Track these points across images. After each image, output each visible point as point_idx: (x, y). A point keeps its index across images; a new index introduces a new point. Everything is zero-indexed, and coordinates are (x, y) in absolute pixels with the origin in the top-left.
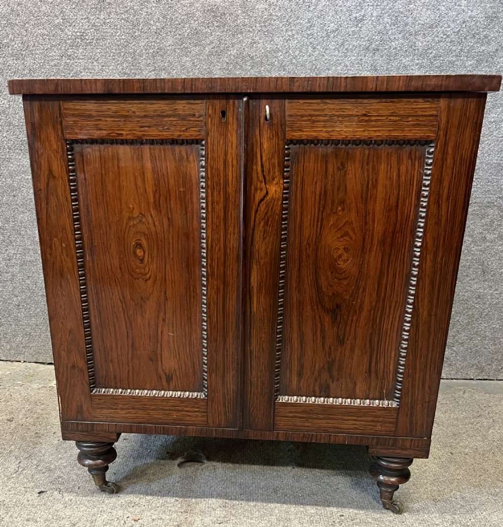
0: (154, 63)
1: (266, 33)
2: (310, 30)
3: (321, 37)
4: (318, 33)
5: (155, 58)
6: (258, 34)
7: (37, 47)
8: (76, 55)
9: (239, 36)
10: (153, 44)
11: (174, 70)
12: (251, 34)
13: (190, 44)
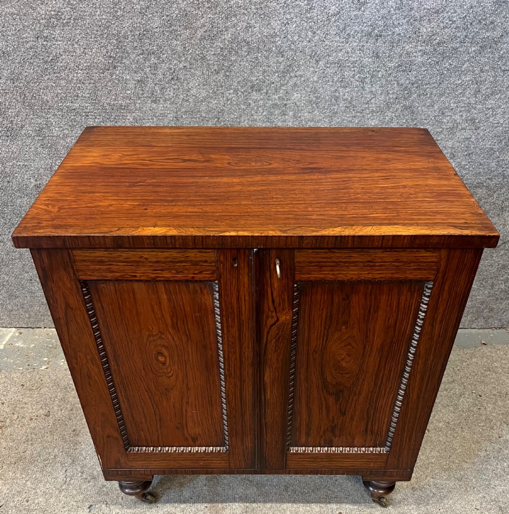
0: (141, 46)
1: (262, 16)
2: (309, 13)
3: (321, 21)
4: (319, 17)
5: (142, 41)
6: (253, 16)
7: (8, 27)
8: (53, 36)
9: (233, 19)
10: (138, 25)
11: (164, 54)
12: (246, 17)
13: (180, 26)
